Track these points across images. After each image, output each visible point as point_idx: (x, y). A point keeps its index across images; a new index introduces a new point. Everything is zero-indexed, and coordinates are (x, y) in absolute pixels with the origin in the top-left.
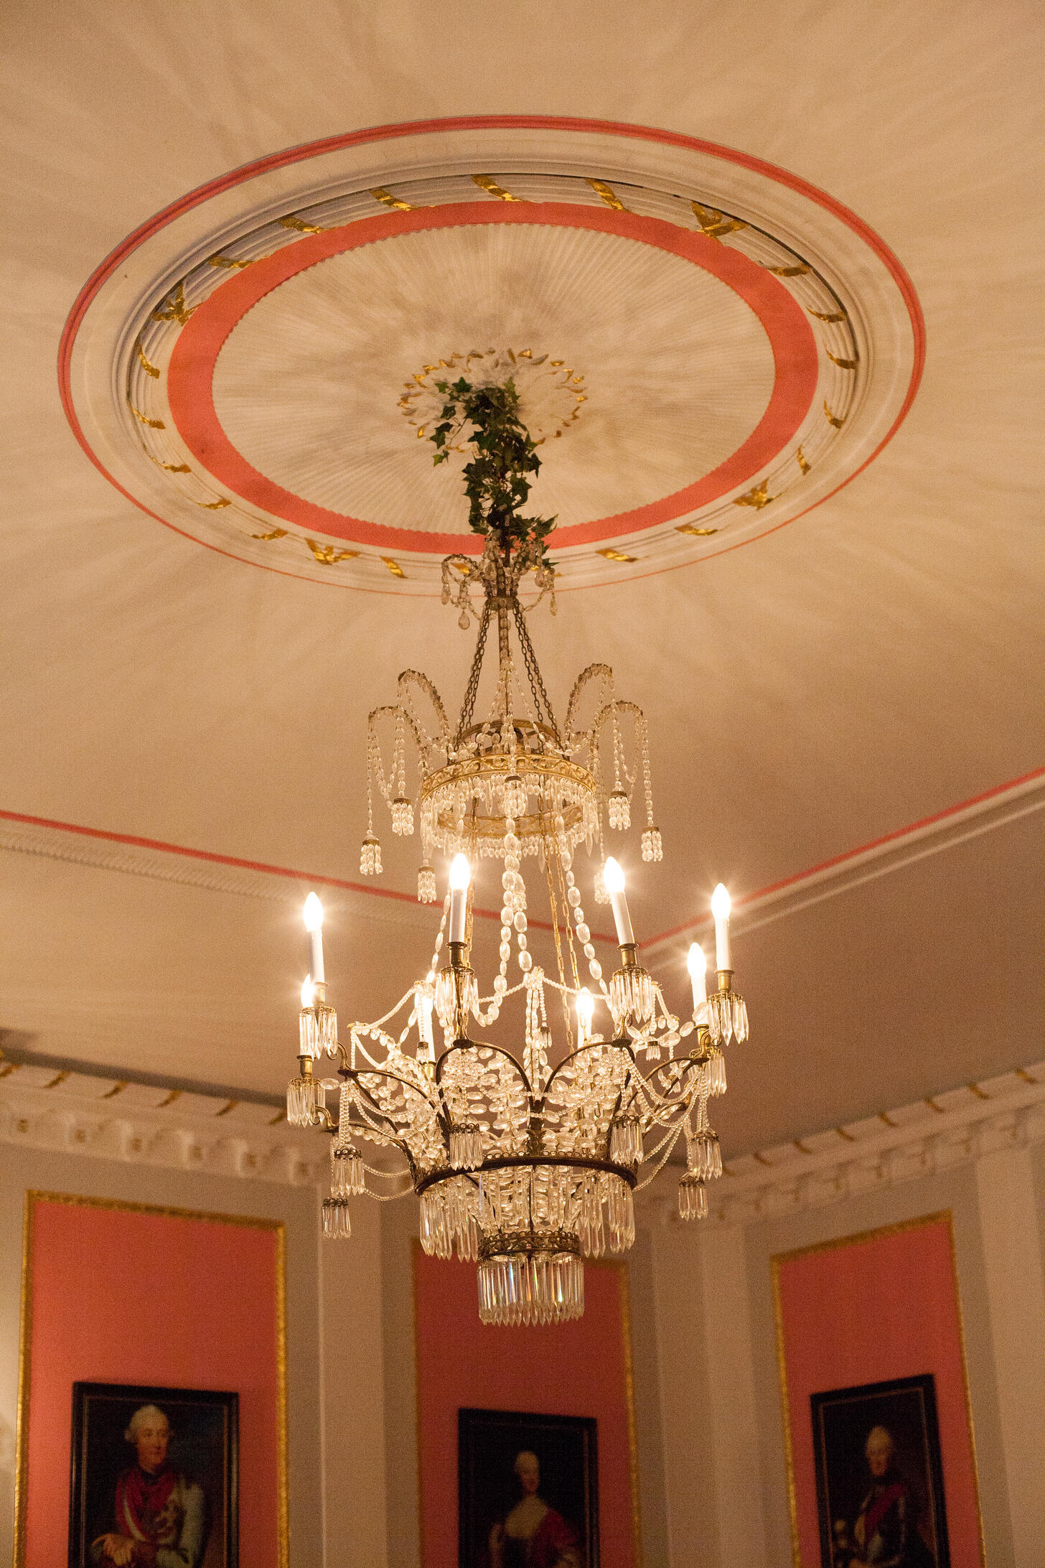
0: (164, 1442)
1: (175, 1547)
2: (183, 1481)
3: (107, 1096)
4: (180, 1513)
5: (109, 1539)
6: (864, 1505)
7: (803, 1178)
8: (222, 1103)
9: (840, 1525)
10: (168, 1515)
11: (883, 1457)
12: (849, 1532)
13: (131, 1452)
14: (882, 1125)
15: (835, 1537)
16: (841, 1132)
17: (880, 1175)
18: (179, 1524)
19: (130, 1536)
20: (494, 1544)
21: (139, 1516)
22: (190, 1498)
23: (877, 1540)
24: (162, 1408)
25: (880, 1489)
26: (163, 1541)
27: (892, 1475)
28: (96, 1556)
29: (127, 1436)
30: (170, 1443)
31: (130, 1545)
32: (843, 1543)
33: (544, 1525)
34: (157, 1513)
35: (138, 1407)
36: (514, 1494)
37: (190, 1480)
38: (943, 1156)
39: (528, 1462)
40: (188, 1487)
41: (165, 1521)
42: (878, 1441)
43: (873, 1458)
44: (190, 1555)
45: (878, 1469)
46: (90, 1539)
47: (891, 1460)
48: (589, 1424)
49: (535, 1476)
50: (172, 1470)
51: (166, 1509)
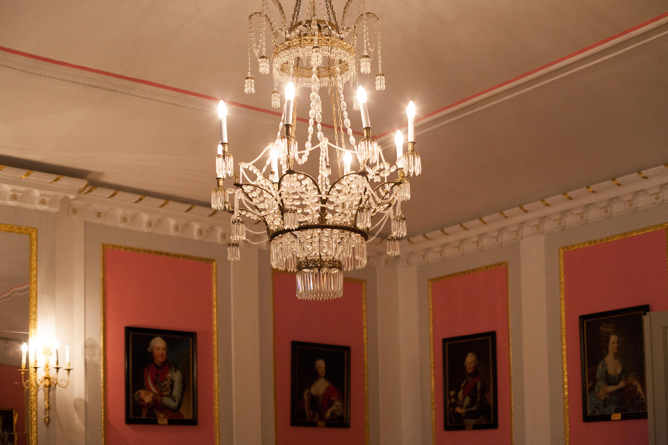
0: (165, 352)
1: (170, 396)
2: (173, 369)
3: (136, 202)
4: (172, 382)
5: (142, 393)
6: (463, 385)
7: (444, 246)
8: (188, 206)
9: (452, 393)
10: (167, 383)
11: (472, 366)
12: (456, 396)
13: (150, 356)
14: (481, 223)
15: (450, 398)
16: (462, 226)
17: (478, 245)
18: (172, 386)
19: (150, 391)
20: (306, 398)
21: (155, 383)
22: (177, 376)
23: (468, 399)
24: (164, 338)
25: (470, 379)
26: (165, 393)
27: (475, 373)
28: (137, 399)
29: (149, 349)
30: (167, 352)
31: (151, 395)
32: (453, 400)
33: (328, 390)
34: (162, 382)
35: (153, 338)
36: (314, 377)
37: (176, 368)
38: (506, 237)
39: (321, 364)
40: (175, 371)
41: (166, 385)
42: (470, 359)
43: (468, 366)
44: (176, 399)
45: (470, 371)
46: (134, 392)
47: (475, 368)
48: (347, 349)
49: (324, 371)
50: (168, 364)
51: (166, 380)
